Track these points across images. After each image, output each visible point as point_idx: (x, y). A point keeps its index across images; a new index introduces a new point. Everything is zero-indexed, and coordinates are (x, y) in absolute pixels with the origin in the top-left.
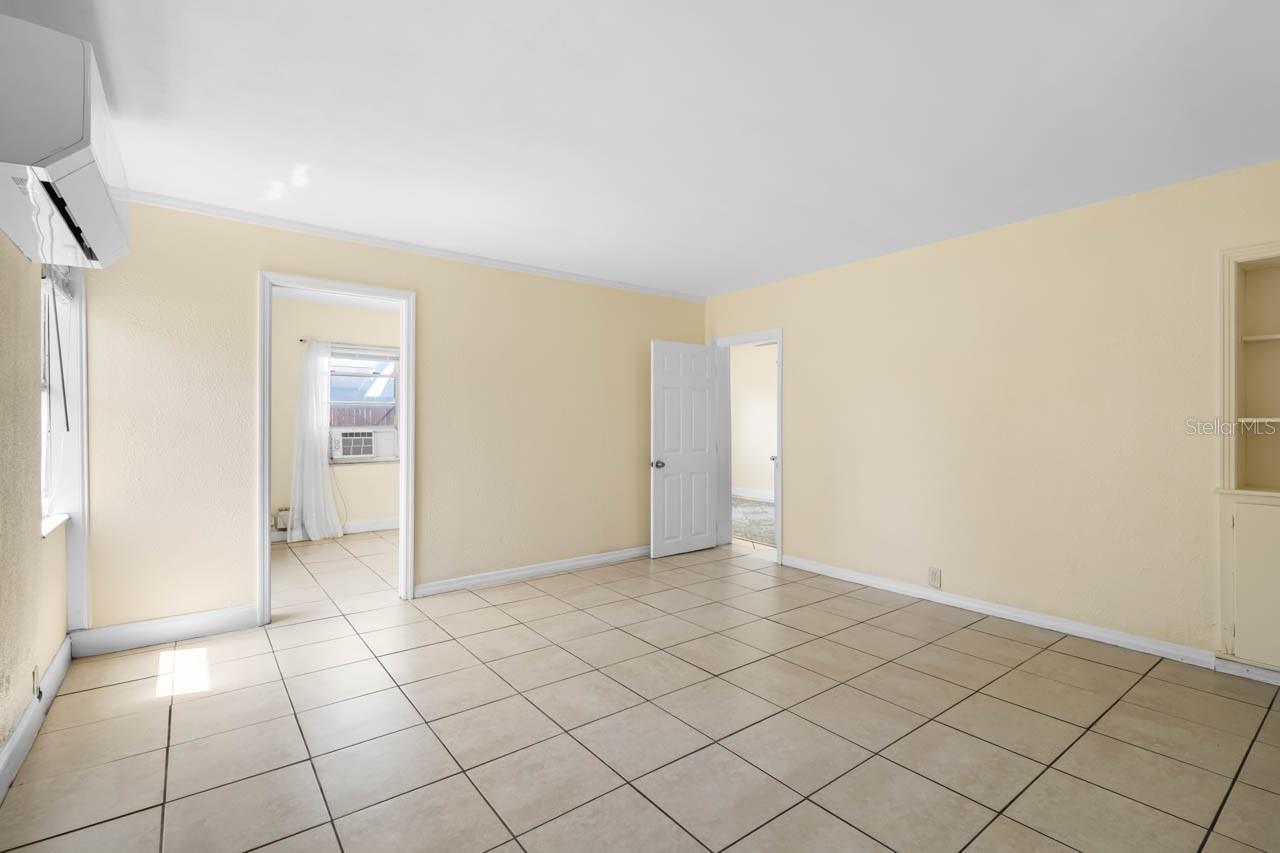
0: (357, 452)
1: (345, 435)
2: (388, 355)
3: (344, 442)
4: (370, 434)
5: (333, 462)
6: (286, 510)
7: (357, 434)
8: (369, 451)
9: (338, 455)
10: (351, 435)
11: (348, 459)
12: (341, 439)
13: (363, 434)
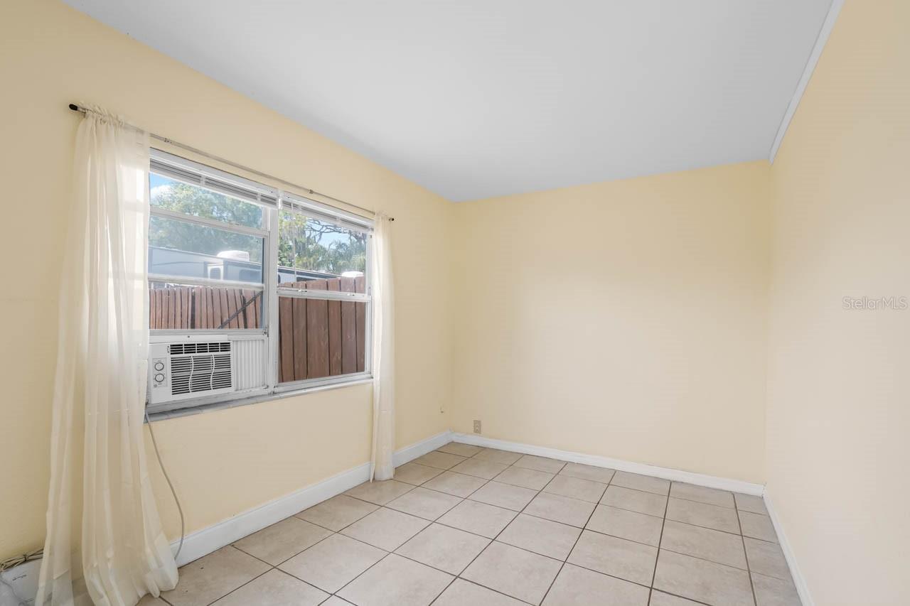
0: (201, 385)
1: (176, 349)
2: (260, 191)
3: (176, 365)
4: (226, 346)
5: (155, 413)
6: (26, 559)
7: (202, 347)
8: (224, 381)
9: (164, 395)
10: (190, 348)
11: (183, 401)
12: (169, 357)
13: (214, 347)
